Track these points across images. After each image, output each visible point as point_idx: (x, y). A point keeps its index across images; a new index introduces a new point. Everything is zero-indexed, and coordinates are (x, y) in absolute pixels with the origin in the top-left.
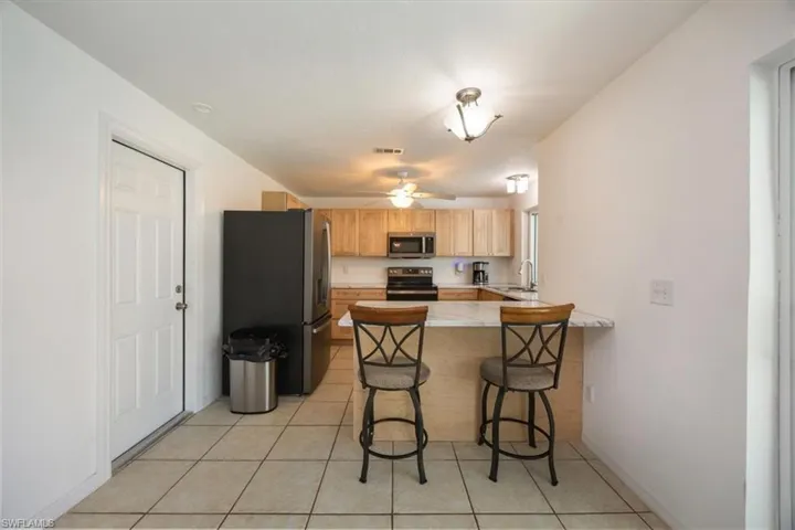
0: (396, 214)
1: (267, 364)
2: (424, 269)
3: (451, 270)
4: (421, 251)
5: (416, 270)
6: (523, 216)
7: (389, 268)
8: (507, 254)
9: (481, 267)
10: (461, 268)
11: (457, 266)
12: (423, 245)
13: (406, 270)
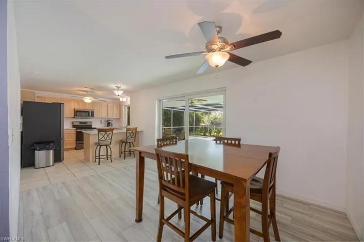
0: (78, 103)
1: (51, 151)
2: (89, 122)
3: (99, 123)
4: (89, 116)
5: (85, 123)
6: (124, 107)
7: (73, 122)
8: (118, 117)
9: (110, 122)
10: (103, 122)
11: (101, 121)
12: (90, 114)
13: (81, 123)
